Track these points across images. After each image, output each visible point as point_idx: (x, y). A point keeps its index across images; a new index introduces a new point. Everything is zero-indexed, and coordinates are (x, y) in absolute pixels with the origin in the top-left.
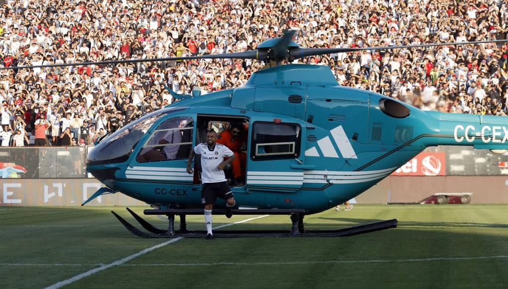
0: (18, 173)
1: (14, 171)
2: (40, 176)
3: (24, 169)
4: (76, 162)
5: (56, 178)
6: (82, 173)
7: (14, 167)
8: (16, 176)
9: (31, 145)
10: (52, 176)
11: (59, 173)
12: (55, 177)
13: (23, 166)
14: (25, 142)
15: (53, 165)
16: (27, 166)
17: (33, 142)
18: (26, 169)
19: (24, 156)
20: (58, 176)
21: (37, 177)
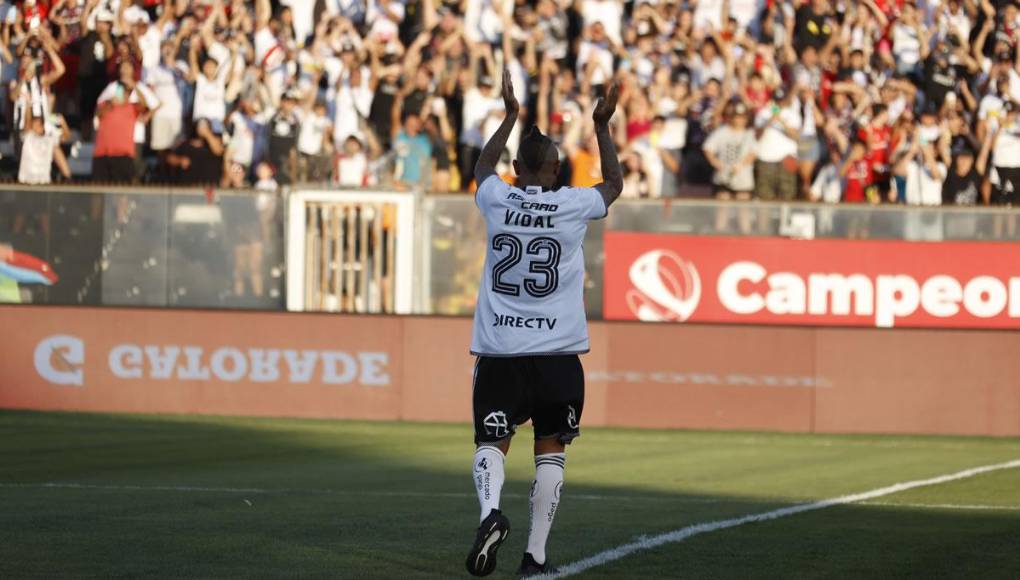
0: (22, 285)
1: (9, 275)
2: (106, 298)
3: (45, 268)
4: (241, 249)
5: (169, 307)
6: (266, 291)
7: (8, 262)
8: (13, 294)
9: (77, 179)
10: (151, 300)
11: (176, 290)
12: (163, 301)
13: (42, 257)
14: (55, 168)
15: (158, 258)
16: (57, 260)
17: (86, 168)
18: (54, 268)
19: (46, 220)
20: (174, 298)
21: (94, 301)
